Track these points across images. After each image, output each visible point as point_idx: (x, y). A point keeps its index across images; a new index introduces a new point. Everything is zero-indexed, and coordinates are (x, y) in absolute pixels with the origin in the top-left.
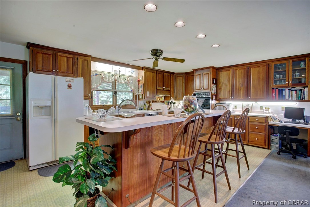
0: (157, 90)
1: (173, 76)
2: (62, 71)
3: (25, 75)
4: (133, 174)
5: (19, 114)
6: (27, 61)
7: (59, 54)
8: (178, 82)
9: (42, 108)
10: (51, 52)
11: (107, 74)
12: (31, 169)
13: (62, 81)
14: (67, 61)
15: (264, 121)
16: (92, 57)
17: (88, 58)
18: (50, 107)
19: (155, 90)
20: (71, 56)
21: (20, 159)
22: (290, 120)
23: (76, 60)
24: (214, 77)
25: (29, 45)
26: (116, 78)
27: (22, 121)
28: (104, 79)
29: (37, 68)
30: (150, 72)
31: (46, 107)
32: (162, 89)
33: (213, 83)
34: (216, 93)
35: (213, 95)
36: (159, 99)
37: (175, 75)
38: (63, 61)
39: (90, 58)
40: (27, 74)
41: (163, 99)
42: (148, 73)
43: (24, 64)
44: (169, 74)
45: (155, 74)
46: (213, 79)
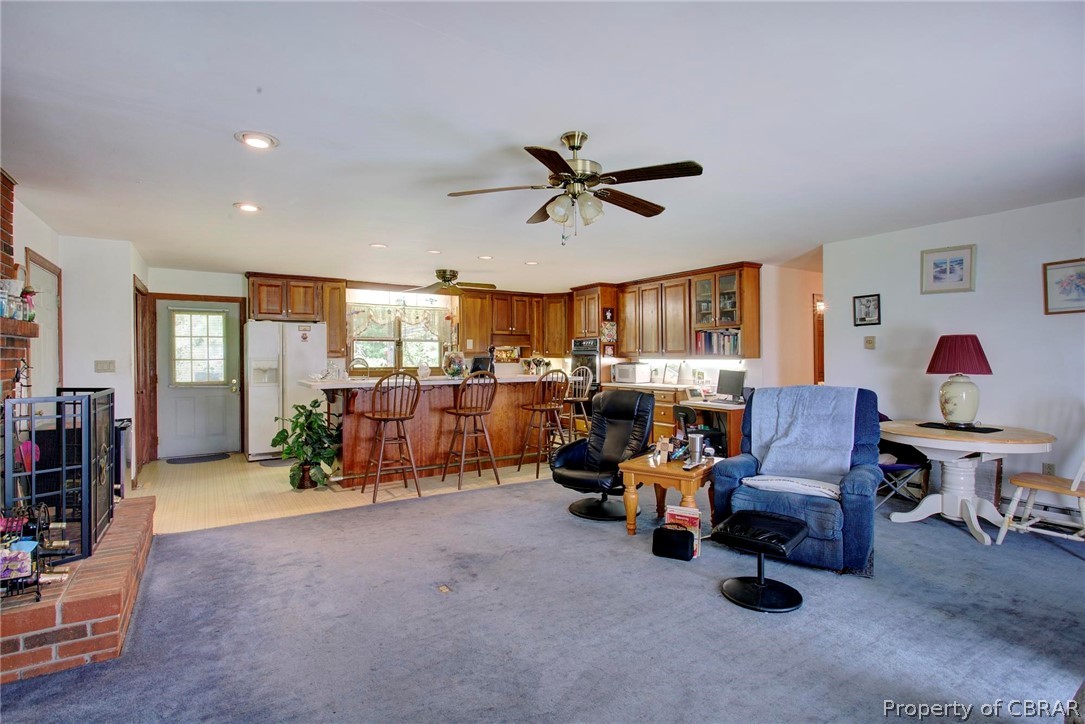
0: (493, 335)
1: (538, 302)
2: (297, 311)
3: (243, 322)
4: (358, 448)
5: (234, 381)
6: (245, 299)
7: (293, 283)
8: (552, 315)
9: (265, 371)
10: (279, 282)
11: (379, 308)
12: (251, 459)
13: (293, 330)
14: (305, 293)
15: (672, 400)
16: (347, 281)
17: (339, 285)
18: (277, 370)
19: (489, 335)
20: (311, 284)
21: (236, 453)
22: (730, 397)
23: (320, 291)
24: (608, 306)
25: (249, 275)
26: (398, 314)
27: (238, 392)
28: (374, 318)
29: (260, 309)
30: (475, 297)
31: (271, 369)
32: (507, 333)
33: (605, 318)
34: (617, 341)
35: (605, 346)
36: (504, 356)
37: (545, 298)
38: (299, 294)
39: (344, 284)
40: (245, 322)
41: (516, 354)
42: (470, 300)
43: (242, 302)
44: (526, 299)
45: (487, 301)
46: (605, 310)
